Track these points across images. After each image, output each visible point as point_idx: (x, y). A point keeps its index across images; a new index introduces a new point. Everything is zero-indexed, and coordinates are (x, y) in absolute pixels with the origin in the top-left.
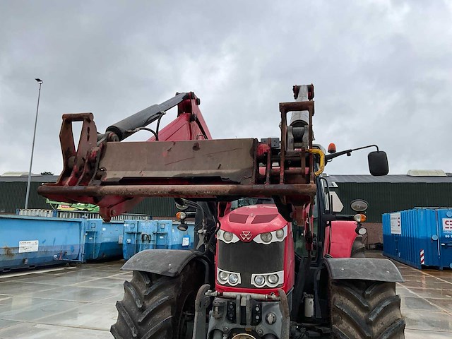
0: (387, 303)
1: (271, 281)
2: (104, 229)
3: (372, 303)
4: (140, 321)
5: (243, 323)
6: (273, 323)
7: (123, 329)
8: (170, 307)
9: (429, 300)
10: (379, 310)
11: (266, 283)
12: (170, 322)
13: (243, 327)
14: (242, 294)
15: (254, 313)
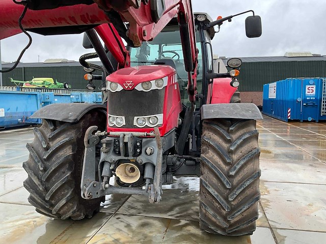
0: (247, 136)
1: (151, 122)
2: (56, 100)
3: (234, 137)
4: (45, 157)
5: (126, 155)
6: (151, 154)
7: (32, 164)
8: (71, 146)
9: (289, 141)
10: (239, 142)
11: (146, 124)
12: (70, 158)
13: (126, 158)
14: (125, 133)
15: (135, 147)
